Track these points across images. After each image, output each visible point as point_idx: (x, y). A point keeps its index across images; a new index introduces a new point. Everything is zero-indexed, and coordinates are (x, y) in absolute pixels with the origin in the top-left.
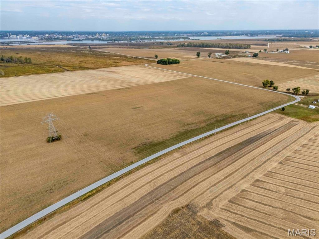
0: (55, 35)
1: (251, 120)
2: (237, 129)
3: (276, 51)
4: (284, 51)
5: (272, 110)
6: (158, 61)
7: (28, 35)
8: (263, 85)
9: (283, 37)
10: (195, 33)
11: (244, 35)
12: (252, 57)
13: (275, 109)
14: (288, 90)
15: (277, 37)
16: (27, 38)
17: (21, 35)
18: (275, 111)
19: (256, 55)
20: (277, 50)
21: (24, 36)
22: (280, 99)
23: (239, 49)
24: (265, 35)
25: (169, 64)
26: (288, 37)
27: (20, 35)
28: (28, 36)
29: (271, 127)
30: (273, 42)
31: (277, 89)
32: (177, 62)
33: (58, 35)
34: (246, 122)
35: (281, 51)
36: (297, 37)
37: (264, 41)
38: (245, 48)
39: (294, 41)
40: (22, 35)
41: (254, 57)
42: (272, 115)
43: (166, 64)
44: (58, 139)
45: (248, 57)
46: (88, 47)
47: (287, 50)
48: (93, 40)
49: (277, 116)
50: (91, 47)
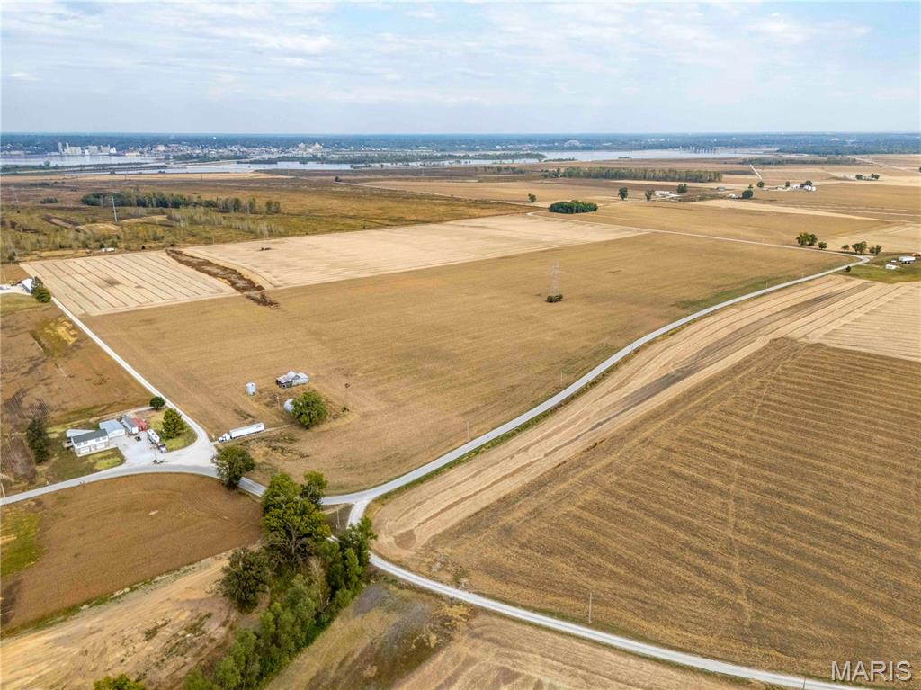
0: (182, 148)
1: (806, 282)
2: (791, 290)
3: (784, 186)
4: (802, 186)
5: (831, 271)
6: (552, 206)
7: (111, 147)
8: (799, 242)
9: (781, 154)
10: (546, 142)
11: (678, 147)
12: (739, 198)
13: (835, 270)
14: (846, 247)
15: (765, 152)
16: (110, 155)
17: (94, 148)
18: (836, 273)
19: (747, 195)
20: (788, 185)
21: (103, 148)
22: (836, 260)
23: (696, 181)
24: (731, 148)
25: (577, 212)
26: (794, 153)
27: (91, 147)
28: (113, 151)
29: (838, 288)
30: (766, 166)
31: (825, 247)
32: (592, 208)
33: (189, 148)
34: (801, 283)
35: (795, 186)
36: (818, 153)
37: (740, 163)
38: (709, 181)
39: (814, 163)
40: (96, 147)
41: (743, 198)
42: (834, 277)
43: (572, 213)
44: (559, 299)
45: (730, 198)
46: (334, 178)
47: (809, 183)
48: (303, 160)
49: (841, 278)
50: (340, 177)
